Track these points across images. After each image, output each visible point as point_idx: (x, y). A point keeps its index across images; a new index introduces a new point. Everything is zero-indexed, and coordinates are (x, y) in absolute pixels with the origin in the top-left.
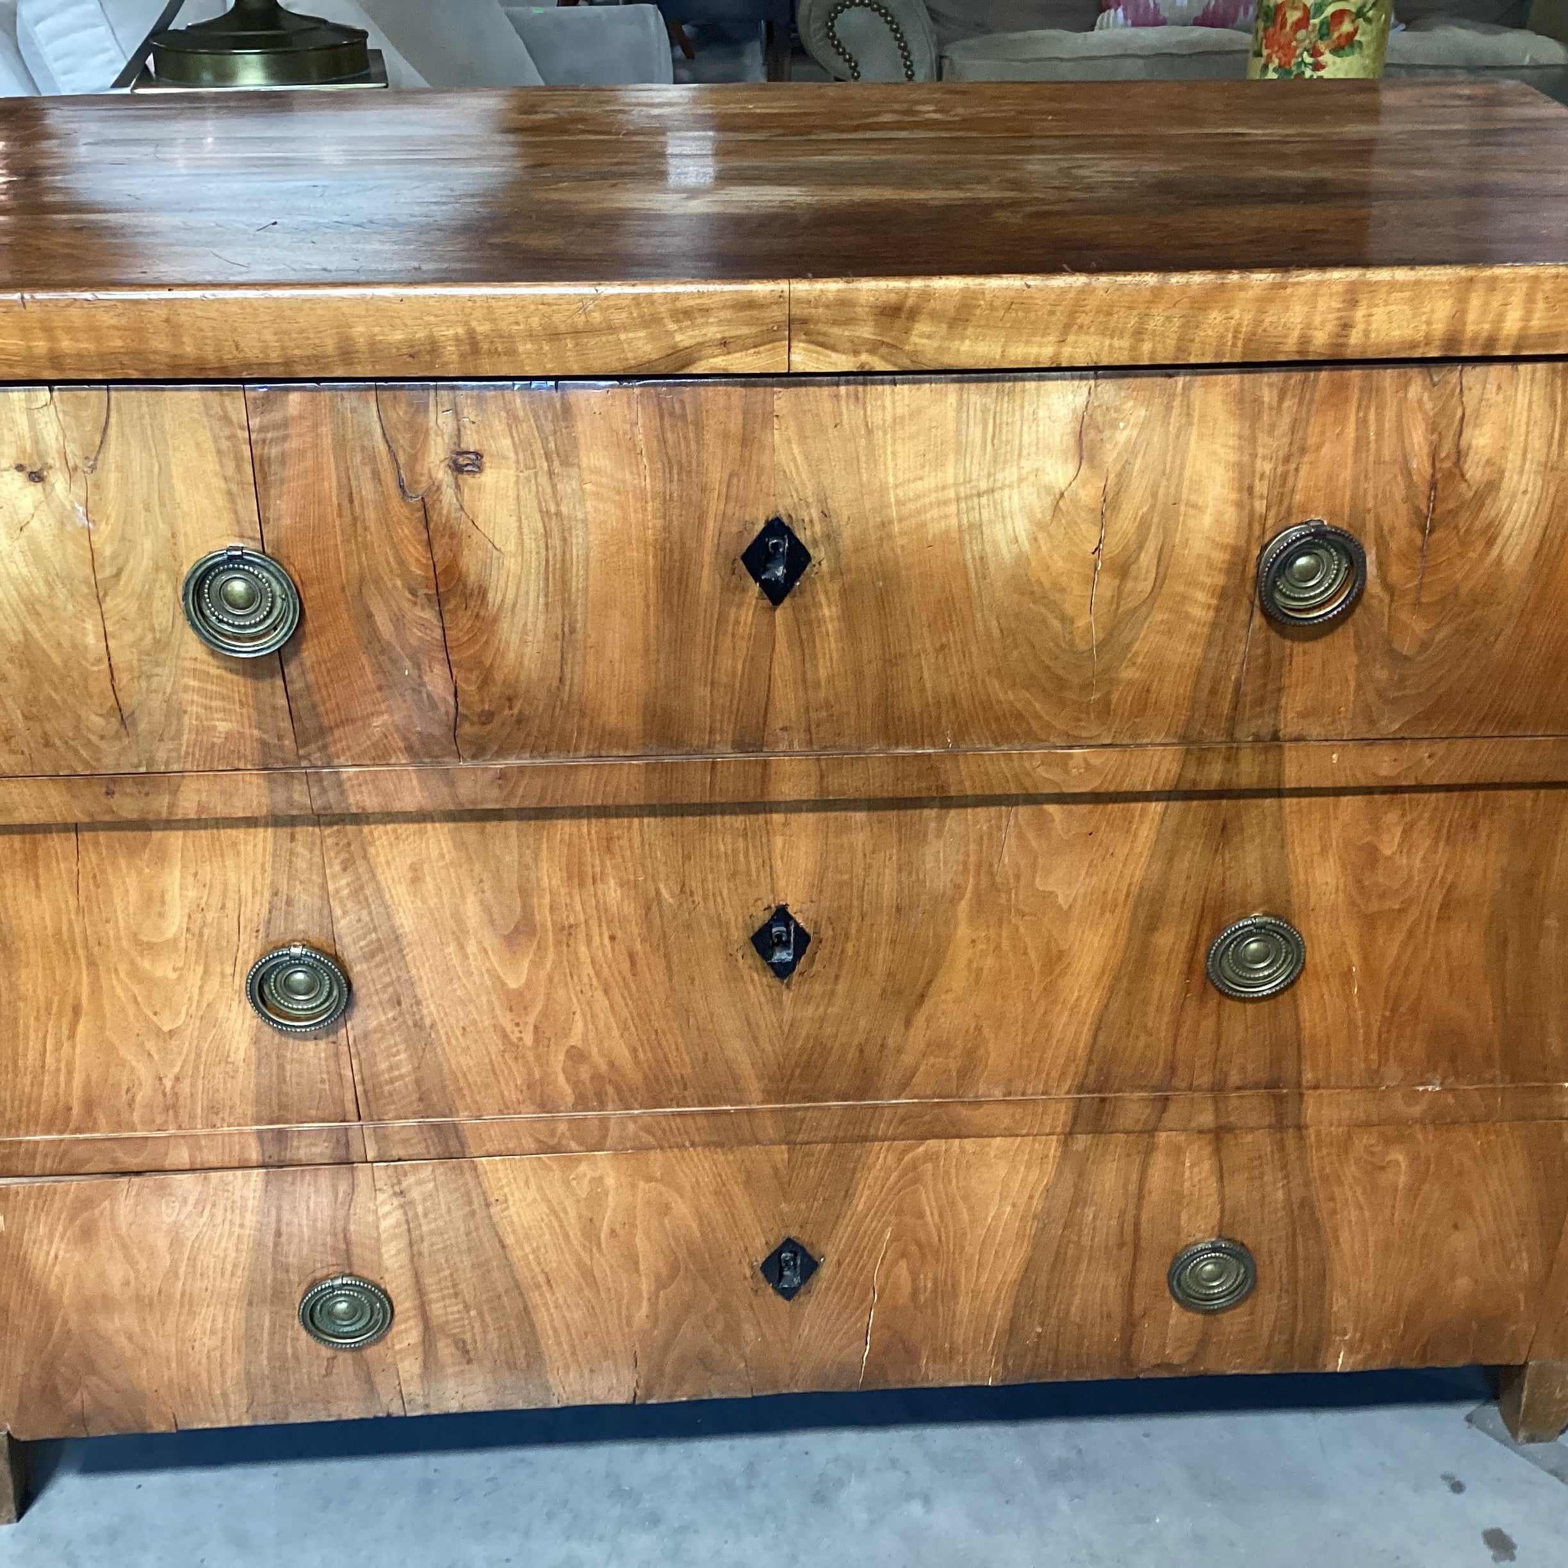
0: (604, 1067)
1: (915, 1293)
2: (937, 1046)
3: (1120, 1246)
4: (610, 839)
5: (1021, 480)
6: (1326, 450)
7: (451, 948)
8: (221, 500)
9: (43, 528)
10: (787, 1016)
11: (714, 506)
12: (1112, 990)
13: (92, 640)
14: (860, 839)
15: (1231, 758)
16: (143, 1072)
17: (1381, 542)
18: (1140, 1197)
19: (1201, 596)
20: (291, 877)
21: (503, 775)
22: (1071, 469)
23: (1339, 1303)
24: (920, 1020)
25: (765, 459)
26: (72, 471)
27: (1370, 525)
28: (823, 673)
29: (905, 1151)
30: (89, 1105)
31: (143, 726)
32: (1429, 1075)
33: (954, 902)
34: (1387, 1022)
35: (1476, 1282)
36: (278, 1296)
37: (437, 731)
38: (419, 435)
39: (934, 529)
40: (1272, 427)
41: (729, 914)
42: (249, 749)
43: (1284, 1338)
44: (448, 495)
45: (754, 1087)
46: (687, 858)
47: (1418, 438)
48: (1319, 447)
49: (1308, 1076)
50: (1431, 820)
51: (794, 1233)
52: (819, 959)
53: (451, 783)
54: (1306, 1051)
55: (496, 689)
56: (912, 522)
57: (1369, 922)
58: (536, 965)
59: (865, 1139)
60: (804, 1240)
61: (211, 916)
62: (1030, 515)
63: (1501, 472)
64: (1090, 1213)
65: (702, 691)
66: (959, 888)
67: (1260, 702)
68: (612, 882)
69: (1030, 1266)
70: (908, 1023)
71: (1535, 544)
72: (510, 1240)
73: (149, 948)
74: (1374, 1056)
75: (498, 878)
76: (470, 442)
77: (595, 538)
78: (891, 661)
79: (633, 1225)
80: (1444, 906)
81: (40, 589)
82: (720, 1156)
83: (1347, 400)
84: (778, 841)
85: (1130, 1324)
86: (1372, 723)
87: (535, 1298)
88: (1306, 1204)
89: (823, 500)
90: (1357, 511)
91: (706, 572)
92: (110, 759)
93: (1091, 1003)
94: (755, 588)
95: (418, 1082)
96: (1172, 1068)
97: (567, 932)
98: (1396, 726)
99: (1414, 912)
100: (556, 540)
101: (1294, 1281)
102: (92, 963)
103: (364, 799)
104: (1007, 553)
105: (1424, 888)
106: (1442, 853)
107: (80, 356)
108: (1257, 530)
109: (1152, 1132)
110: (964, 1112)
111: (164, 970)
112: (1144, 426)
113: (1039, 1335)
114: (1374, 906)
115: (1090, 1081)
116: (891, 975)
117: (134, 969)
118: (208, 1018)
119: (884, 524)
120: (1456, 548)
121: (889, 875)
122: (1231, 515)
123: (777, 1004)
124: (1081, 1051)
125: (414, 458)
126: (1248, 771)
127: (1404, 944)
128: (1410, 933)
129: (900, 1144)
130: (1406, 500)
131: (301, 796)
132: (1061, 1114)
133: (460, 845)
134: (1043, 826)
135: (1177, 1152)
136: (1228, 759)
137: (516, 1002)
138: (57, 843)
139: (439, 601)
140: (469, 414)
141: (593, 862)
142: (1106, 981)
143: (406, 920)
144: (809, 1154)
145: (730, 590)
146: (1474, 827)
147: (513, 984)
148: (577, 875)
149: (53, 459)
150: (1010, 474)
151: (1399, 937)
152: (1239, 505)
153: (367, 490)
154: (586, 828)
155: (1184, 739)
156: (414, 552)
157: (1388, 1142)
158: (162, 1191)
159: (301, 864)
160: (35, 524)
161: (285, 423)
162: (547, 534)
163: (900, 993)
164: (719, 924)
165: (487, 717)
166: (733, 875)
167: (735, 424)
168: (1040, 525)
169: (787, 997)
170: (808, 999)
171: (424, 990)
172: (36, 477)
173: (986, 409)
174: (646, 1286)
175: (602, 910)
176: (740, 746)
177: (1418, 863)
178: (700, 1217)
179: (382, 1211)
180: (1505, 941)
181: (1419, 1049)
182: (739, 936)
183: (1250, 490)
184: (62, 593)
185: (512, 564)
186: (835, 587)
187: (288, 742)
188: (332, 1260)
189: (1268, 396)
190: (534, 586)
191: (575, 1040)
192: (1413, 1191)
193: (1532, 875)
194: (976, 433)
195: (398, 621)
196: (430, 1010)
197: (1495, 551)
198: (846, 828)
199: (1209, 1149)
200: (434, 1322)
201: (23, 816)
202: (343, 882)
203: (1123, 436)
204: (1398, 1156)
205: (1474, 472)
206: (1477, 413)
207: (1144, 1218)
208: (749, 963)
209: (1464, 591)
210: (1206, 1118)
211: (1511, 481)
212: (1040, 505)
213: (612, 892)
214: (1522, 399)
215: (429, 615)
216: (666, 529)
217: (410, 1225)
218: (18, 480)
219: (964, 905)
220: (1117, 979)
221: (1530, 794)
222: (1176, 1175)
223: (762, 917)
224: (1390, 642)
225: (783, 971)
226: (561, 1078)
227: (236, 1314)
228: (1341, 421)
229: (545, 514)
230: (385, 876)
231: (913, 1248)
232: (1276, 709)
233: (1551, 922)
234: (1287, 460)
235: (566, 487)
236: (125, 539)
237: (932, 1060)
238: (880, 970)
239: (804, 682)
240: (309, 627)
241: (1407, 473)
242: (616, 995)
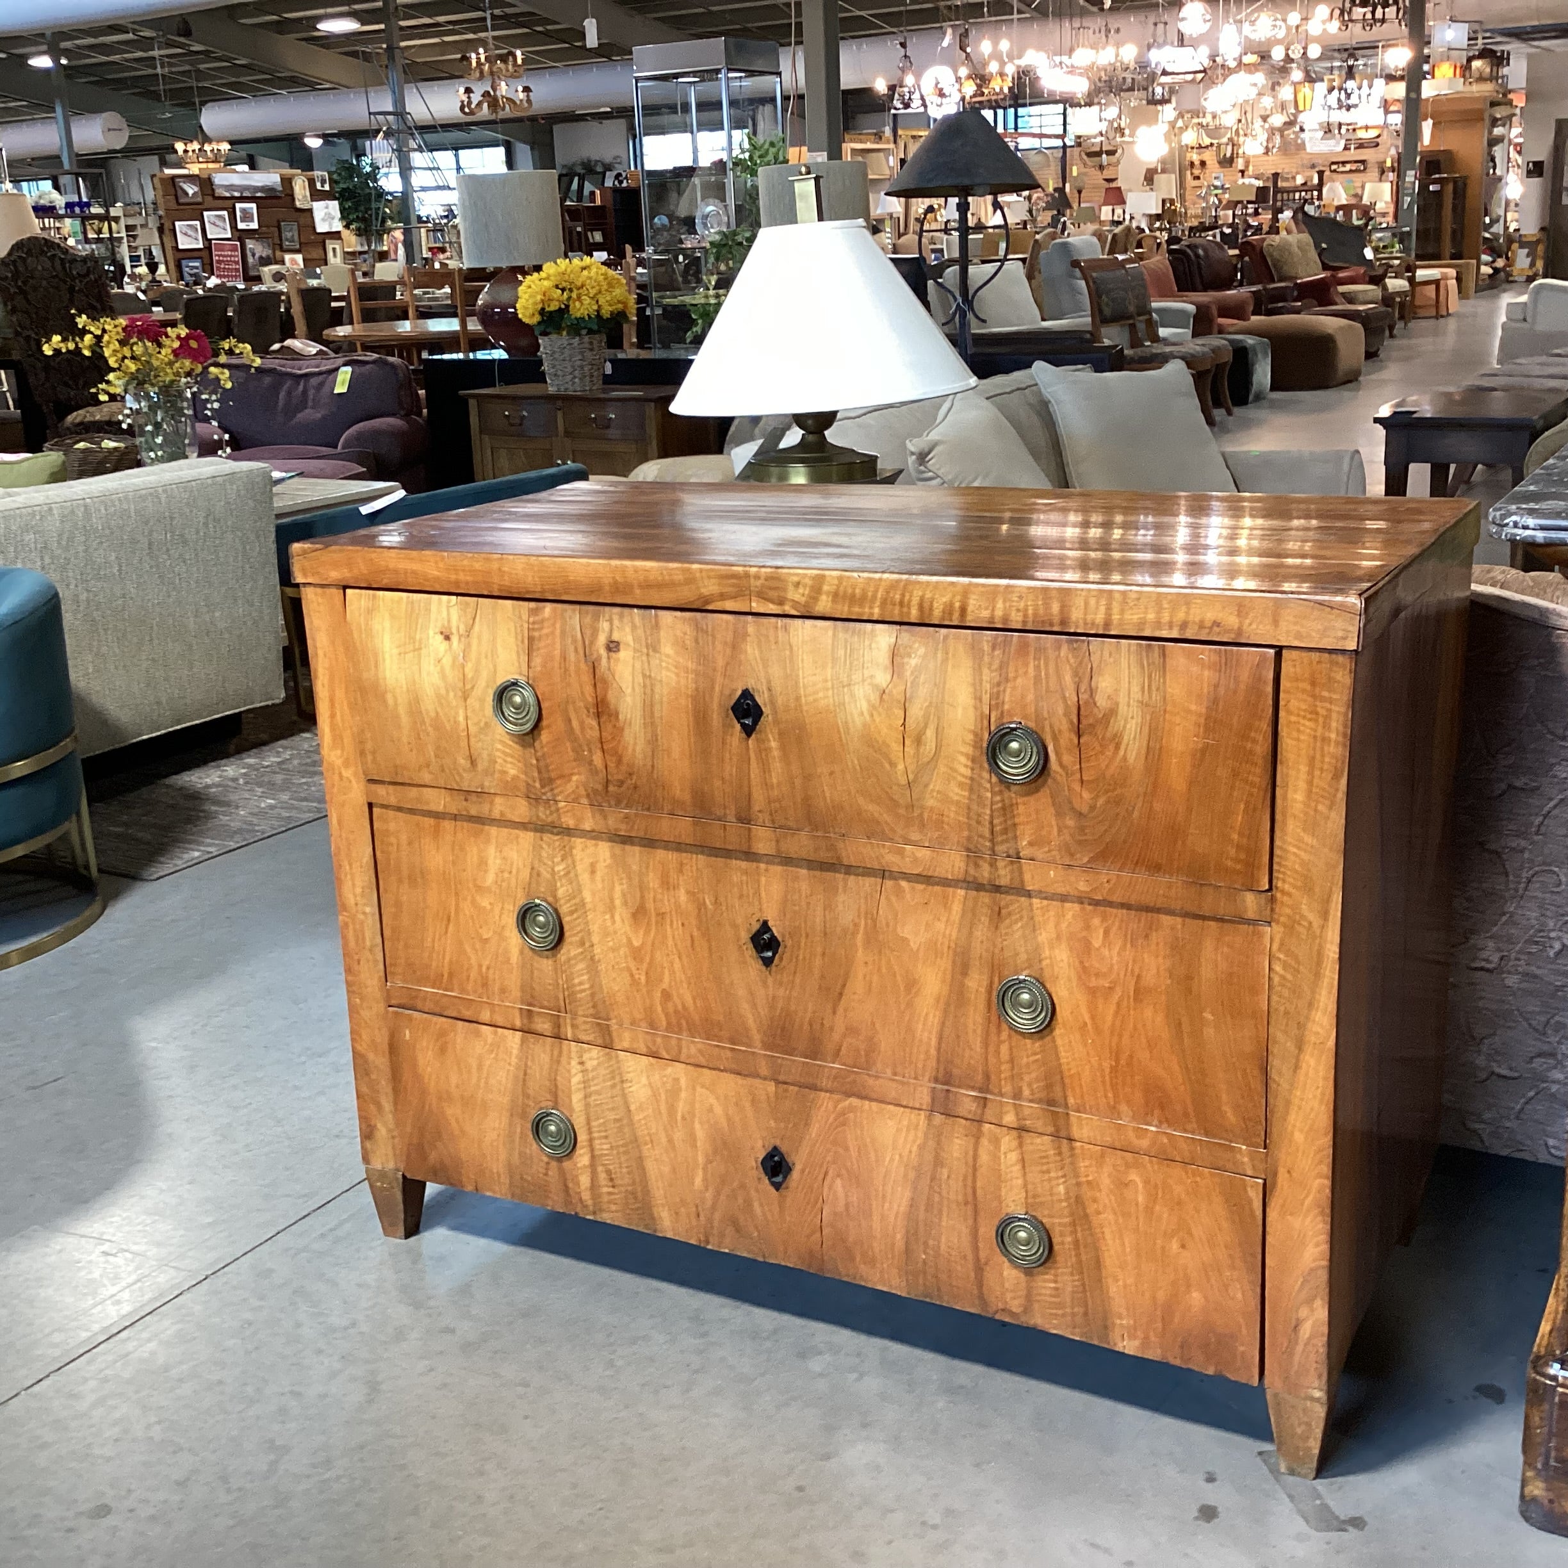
0: (680, 1007)
1: (847, 1206)
2: (851, 1030)
3: (966, 1203)
4: (682, 864)
5: (863, 680)
6: (1019, 681)
7: (608, 917)
8: (514, 656)
9: (447, 661)
10: (771, 992)
11: (719, 679)
12: (946, 1012)
13: (461, 719)
14: (804, 886)
15: (993, 865)
16: (473, 961)
17: (1055, 739)
18: (975, 1169)
19: (963, 759)
20: (540, 861)
21: (627, 817)
22: (889, 677)
23: (1113, 1289)
24: (840, 1011)
25: (742, 657)
26: (460, 636)
27: (1047, 729)
28: (775, 781)
29: (839, 1101)
30: (451, 975)
31: (480, 768)
32: (1149, 1118)
33: (854, 934)
34: (1114, 1069)
35: (1206, 1298)
36: (523, 1115)
37: (600, 787)
38: (595, 632)
39: (823, 703)
40: (990, 664)
41: (739, 921)
42: (522, 786)
43: (1082, 1310)
44: (604, 661)
45: (757, 1037)
46: (719, 881)
47: (1068, 678)
48: (1015, 678)
49: (1071, 1101)
50: (1120, 928)
51: (778, 1143)
52: (784, 957)
53: (605, 818)
54: (1067, 1081)
55: (624, 768)
56: (811, 699)
57: (1093, 992)
58: (647, 932)
59: (814, 1088)
60: (784, 1149)
61: (506, 875)
62: (869, 701)
63: (1117, 704)
64: (945, 1172)
65: (717, 783)
66: (856, 925)
67: (1005, 831)
68: (682, 891)
69: (913, 1204)
70: (834, 1013)
71: (1143, 751)
72: (633, 1107)
73: (480, 889)
74: (1110, 1095)
75: (630, 879)
76: (615, 637)
77: (665, 692)
78: (807, 778)
79: (694, 1116)
80: (1137, 991)
81: (443, 692)
82: (740, 1080)
83: (1028, 654)
84: (763, 879)
85: (979, 1269)
86: (1072, 855)
87: (646, 1150)
88: (1079, 1200)
89: (769, 682)
90: (1038, 718)
91: (715, 716)
92: (468, 781)
93: (934, 1019)
94: (738, 726)
95: (593, 995)
96: (987, 1077)
97: (661, 915)
98: (1086, 860)
99: (1118, 992)
100: (648, 691)
101: (1080, 1262)
102: (457, 894)
103: (569, 821)
104: (858, 721)
105: (1122, 976)
106: (1129, 953)
107: (467, 583)
108: (986, 723)
109: (980, 1122)
110: (871, 1081)
111: (485, 902)
112: (925, 657)
113: (924, 1262)
114: (1093, 982)
115: (940, 1076)
116: (823, 977)
117: (473, 902)
118: (500, 934)
119: (798, 699)
120: (1098, 748)
121: (819, 910)
122: (971, 714)
123: (765, 983)
124: (933, 1052)
125: (592, 643)
126: (1004, 875)
127: (1117, 1013)
128: (1118, 1005)
129: (836, 1097)
130: (1065, 715)
131: (543, 813)
132: (923, 1096)
133: (613, 856)
134: (899, 892)
135: (996, 1141)
136: (991, 865)
137: (636, 954)
138: (447, 825)
139: (598, 715)
140: (616, 622)
141: (673, 875)
142: (942, 1006)
143: (587, 896)
144: (786, 1091)
145: (726, 727)
146: (1147, 936)
147: (636, 944)
148: (667, 884)
149: (454, 630)
150: (857, 677)
151: (1112, 1008)
152: (976, 708)
153: (572, 656)
154: (671, 857)
155: (968, 850)
156: (588, 689)
157: (1128, 1166)
158: (478, 1034)
159: (544, 854)
160: (444, 661)
161: (542, 621)
162: (645, 686)
163: (828, 989)
164: (735, 926)
165: (621, 783)
166: (741, 897)
167: (729, 637)
168: (874, 707)
169: (770, 980)
170: (781, 984)
171: (595, 939)
172: (447, 638)
173: (846, 641)
174: (701, 1159)
175: (678, 905)
176: (740, 820)
177: (1115, 959)
178: (729, 1119)
179: (574, 1071)
180: (1180, 1024)
181: (1138, 1096)
182: (745, 936)
183: (981, 700)
184: (452, 694)
185: (629, 699)
186: (776, 731)
187: (537, 785)
188: (549, 1097)
189: (986, 647)
190: (638, 714)
191: (665, 985)
192: (1149, 1210)
193: (1189, 978)
194: (841, 652)
195: (582, 723)
196: (597, 950)
197: (1122, 753)
198: (796, 878)
199: (1015, 1143)
200: (597, 1153)
201: (433, 807)
202: (561, 867)
203: (913, 662)
204: (1134, 1176)
205: (1101, 701)
206: (1099, 666)
207: (979, 1184)
208: (750, 951)
209: (1108, 776)
210: (1010, 1118)
211: (1122, 709)
212: (874, 697)
213: (683, 897)
214: (1124, 663)
215: (594, 723)
216: (697, 689)
217: (586, 1083)
218: (440, 638)
219: (860, 937)
220: (948, 1004)
221: (1179, 920)
222: (995, 1158)
223: (756, 927)
224: (1070, 802)
225: (768, 962)
226: (659, 1009)
227: (505, 1120)
228: (1026, 665)
229: (644, 676)
230: (579, 868)
231: (844, 1172)
232: (1015, 837)
233: (1208, 1016)
234: (999, 684)
235: (655, 662)
236: (477, 671)
237: (849, 1040)
238: (816, 972)
239: (767, 785)
240: (544, 723)
241: (1064, 698)
242: (685, 960)
